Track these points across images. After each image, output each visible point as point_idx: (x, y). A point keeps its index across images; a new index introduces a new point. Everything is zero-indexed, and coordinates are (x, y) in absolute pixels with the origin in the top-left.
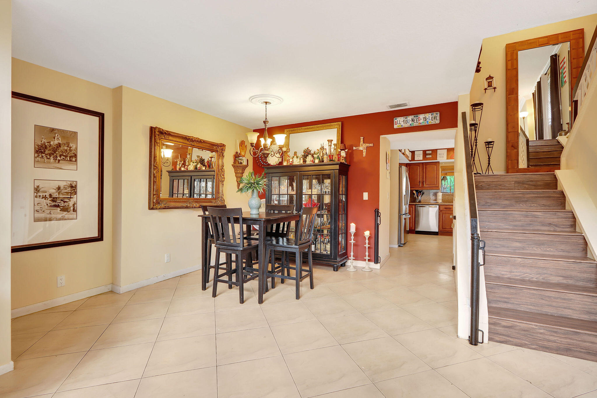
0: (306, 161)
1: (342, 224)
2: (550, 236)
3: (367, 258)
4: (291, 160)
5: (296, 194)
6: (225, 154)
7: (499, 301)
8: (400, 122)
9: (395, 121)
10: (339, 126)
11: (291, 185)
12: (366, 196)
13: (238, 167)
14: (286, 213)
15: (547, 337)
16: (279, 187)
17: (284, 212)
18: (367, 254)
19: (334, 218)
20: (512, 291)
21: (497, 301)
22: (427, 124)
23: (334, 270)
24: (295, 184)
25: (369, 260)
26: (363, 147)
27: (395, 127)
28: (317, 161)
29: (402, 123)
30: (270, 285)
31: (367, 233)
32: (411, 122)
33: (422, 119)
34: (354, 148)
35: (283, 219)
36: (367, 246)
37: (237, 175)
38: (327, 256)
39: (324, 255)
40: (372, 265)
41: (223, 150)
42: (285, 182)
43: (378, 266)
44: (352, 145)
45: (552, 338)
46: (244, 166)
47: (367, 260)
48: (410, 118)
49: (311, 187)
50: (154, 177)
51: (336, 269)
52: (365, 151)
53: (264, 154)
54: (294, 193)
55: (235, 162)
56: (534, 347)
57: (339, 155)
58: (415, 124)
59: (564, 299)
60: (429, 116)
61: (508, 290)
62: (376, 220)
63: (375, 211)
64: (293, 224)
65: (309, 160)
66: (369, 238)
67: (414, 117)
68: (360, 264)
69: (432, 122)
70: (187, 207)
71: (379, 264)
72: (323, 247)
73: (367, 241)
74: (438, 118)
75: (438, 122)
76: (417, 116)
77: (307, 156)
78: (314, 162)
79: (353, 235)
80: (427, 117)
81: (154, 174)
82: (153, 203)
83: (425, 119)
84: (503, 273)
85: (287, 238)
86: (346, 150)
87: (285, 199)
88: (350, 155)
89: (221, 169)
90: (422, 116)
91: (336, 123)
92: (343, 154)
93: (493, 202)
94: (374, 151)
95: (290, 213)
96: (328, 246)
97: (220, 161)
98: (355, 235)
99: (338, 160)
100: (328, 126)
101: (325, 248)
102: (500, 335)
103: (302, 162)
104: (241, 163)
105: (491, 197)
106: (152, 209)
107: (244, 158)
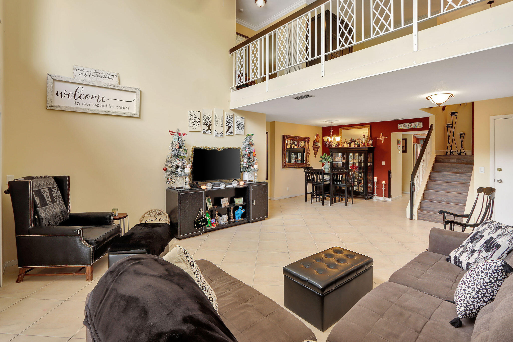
0: (351, 145)
1: (370, 177)
2: (457, 184)
3: (384, 195)
4: (343, 145)
5: (346, 162)
6: (309, 142)
7: (427, 207)
8: (401, 126)
9: (399, 126)
10: (369, 127)
11: (343, 156)
12: (383, 163)
13: (316, 148)
14: (341, 171)
15: (438, 217)
16: (337, 158)
17: (339, 170)
18: (384, 193)
19: (366, 175)
20: (432, 203)
21: (426, 207)
22: (416, 128)
23: (365, 200)
24: (345, 156)
25: (385, 196)
26: (382, 138)
27: (399, 128)
28: (356, 146)
29: (403, 127)
30: (334, 201)
31: (384, 182)
32: (407, 127)
33: (413, 125)
34: (377, 139)
35: (340, 174)
36: (384, 189)
37: (315, 151)
38: (362, 193)
39: (360, 192)
40: (387, 199)
41: (309, 140)
42: (340, 155)
43: (390, 200)
44: (376, 137)
45: (439, 218)
46: (319, 147)
47: (384, 196)
48: (407, 124)
49: (354, 158)
50: (285, 155)
51: (367, 199)
52: (383, 140)
53: (330, 145)
54: (345, 161)
55: (314, 145)
56: (433, 221)
57: (368, 143)
58: (410, 128)
59: (450, 206)
60: (417, 123)
61: (430, 203)
62: (389, 176)
63: (388, 171)
64: (344, 176)
65: (353, 144)
66: (385, 185)
67: (409, 124)
68: (381, 198)
69: (419, 127)
70: (295, 168)
71: (391, 199)
72: (360, 188)
73: (384, 186)
74: (422, 125)
75: (422, 127)
76: (411, 124)
77: (352, 142)
78: (355, 146)
79: (376, 183)
80: (416, 124)
81: (284, 154)
82: (284, 165)
83: (415, 125)
84: (433, 198)
85: (341, 182)
86: (373, 140)
87: (340, 164)
88: (375, 143)
89: (308, 150)
90: (413, 124)
91: (367, 126)
92: (371, 142)
93: (442, 169)
94: (388, 141)
95: (342, 171)
96: (363, 188)
97: (308, 145)
98: (377, 183)
99: (367, 146)
100: (364, 127)
101: (361, 189)
102: (422, 217)
103: (349, 146)
104: (317, 146)
105: (441, 166)
106: (284, 168)
107: (318, 143)
